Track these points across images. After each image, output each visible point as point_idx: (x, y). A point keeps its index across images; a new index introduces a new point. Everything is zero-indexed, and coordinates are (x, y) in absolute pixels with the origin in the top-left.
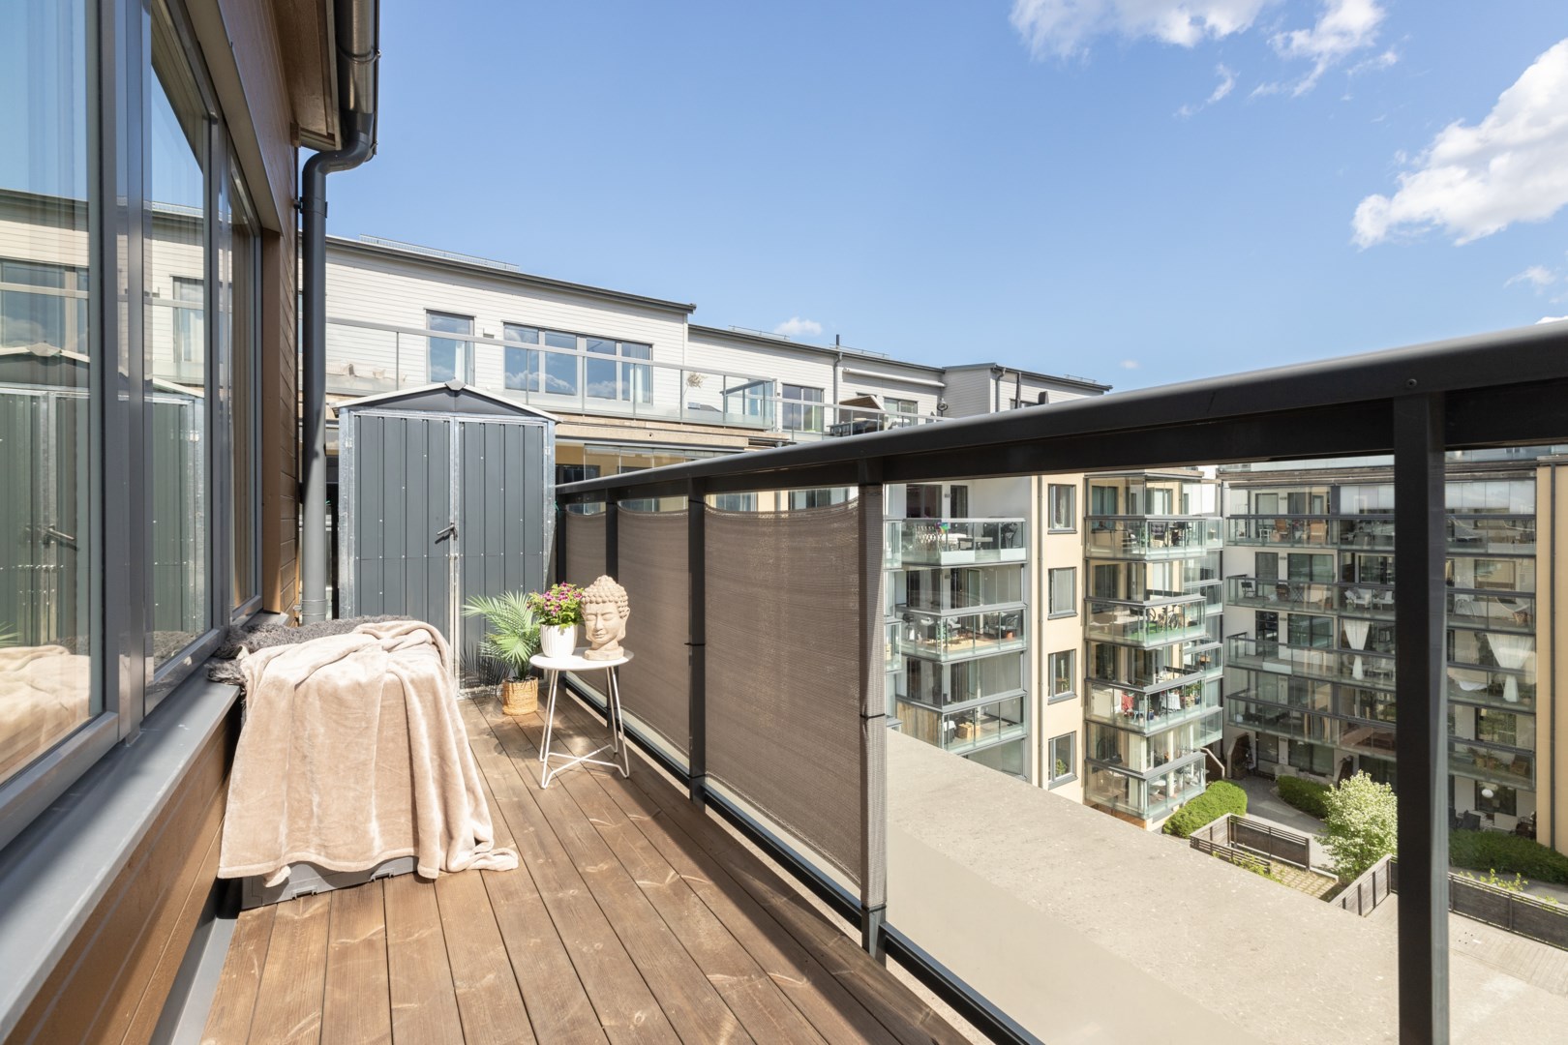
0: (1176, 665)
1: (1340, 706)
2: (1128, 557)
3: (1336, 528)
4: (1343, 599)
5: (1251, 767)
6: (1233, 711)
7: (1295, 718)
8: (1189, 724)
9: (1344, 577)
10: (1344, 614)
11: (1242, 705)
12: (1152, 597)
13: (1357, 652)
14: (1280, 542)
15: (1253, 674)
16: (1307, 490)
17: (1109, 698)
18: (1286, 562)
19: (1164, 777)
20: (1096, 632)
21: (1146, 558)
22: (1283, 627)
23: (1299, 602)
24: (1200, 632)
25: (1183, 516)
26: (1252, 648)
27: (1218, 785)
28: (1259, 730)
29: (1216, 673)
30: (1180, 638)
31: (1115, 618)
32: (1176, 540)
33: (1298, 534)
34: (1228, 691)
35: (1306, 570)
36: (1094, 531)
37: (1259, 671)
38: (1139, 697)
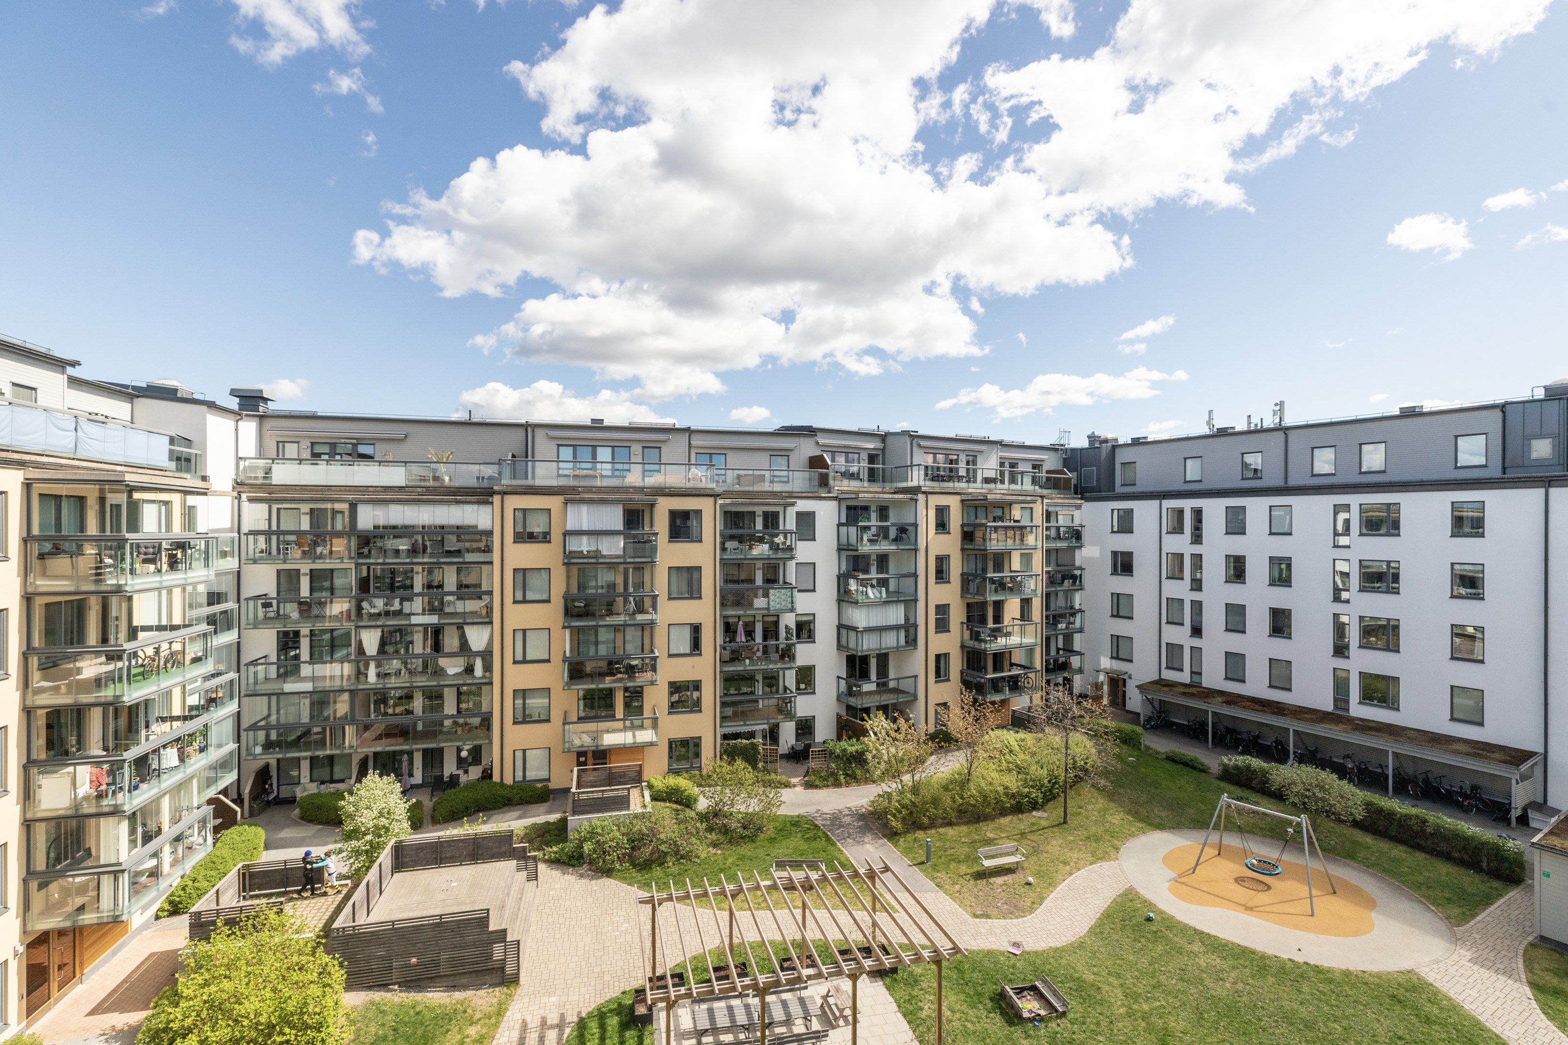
0: (177, 711)
1: (357, 710)
2: (103, 588)
3: (354, 542)
4: (359, 609)
5: (271, 797)
6: (251, 742)
7: (316, 734)
8: (191, 779)
9: (360, 589)
10: (361, 624)
11: (261, 735)
12: (141, 635)
13: (372, 658)
14: (302, 558)
15: (274, 699)
16: (329, 506)
17: (68, 780)
18: (308, 577)
19: (155, 855)
20: (44, 696)
21: (127, 588)
22: (305, 643)
23: (321, 617)
24: (208, 667)
25: (188, 535)
26: (273, 671)
27: (232, 834)
28: (280, 756)
29: (232, 707)
30: (179, 679)
31: (79, 671)
32: (173, 564)
33: (319, 550)
34: (245, 724)
35: (327, 584)
36: (42, 556)
37: (280, 694)
38: (115, 769)
